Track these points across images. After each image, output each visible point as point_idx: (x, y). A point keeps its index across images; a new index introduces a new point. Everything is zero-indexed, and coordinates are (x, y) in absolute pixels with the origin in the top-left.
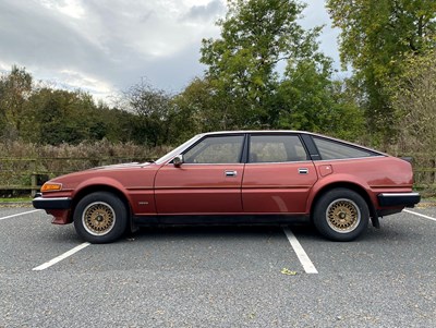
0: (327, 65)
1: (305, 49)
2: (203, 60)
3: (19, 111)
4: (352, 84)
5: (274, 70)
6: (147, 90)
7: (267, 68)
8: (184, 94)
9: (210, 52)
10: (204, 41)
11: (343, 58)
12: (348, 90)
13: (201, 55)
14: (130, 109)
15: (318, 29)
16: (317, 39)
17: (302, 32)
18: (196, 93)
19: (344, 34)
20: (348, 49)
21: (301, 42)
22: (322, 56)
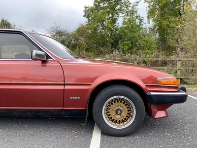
0: (141, 20)
1: (132, 12)
2: (85, 16)
4: (152, 30)
5: (117, 22)
6: (59, 29)
7: (114, 21)
8: (76, 32)
9: (88, 13)
10: (86, 7)
11: (148, 17)
12: (150, 32)
13: (84, 14)
15: (138, 2)
16: (137, 7)
17: (130, 3)
18: (81, 31)
19: (149, 7)
20: (151, 13)
21: (130, 8)
22: (139, 17)
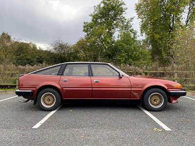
0: (135, 34)
1: (127, 27)
2: (84, 31)
3: (6, 51)
4: (145, 41)
5: (113, 36)
6: (61, 43)
7: (111, 34)
8: (76, 45)
9: (87, 28)
10: (85, 23)
11: (141, 30)
12: (143, 44)
13: (83, 29)
14: (53, 51)
15: (132, 19)
16: (131, 23)
17: (126, 20)
18: (81, 44)
19: (142, 22)
20: (144, 27)
21: (125, 23)
22: (133, 30)
